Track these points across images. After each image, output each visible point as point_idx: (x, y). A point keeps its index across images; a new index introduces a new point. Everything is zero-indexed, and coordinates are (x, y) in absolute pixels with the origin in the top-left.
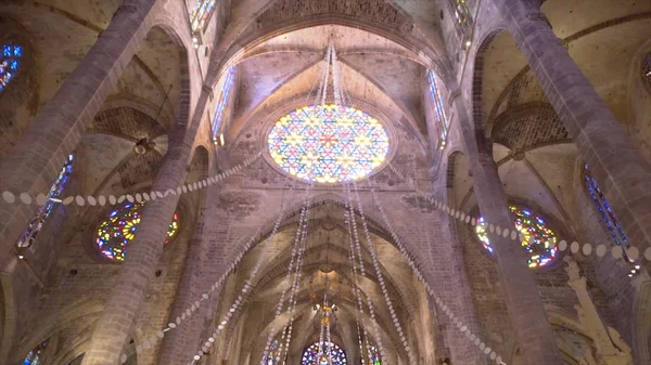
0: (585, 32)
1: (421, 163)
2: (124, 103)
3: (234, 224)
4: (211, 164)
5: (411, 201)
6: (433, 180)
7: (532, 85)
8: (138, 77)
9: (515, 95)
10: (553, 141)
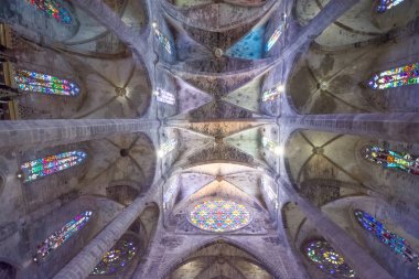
0: (329, 142)
1: (267, 222)
2: (124, 183)
3: (167, 252)
4: (160, 218)
5: (266, 239)
6: (276, 228)
7: (313, 169)
8: (133, 170)
9: (306, 174)
10: (333, 199)
